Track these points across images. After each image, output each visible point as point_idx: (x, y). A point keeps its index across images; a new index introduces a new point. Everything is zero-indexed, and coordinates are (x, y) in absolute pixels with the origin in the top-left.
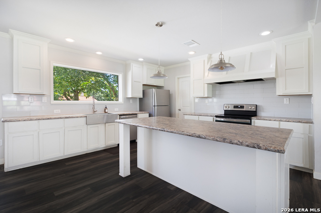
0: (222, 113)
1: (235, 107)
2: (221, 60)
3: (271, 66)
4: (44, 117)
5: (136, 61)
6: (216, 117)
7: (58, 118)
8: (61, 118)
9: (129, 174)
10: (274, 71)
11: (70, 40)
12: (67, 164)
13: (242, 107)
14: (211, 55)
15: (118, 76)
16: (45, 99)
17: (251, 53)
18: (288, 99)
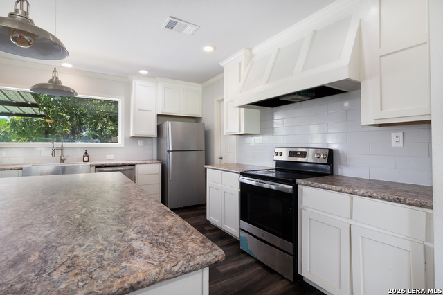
1: (292, 154)
6: (243, 174)
13: (303, 154)
14: (251, 50)
15: (116, 103)
17: (315, 32)
18: (400, 135)
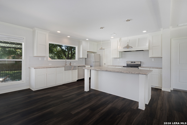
0: (126, 65)
1: (132, 62)
2: (128, 45)
3: (147, 45)
4: (49, 67)
5: (85, 40)
6: (123, 67)
7: (54, 67)
8: (55, 67)
9: (89, 90)
10: (148, 47)
11: (59, 32)
12: (59, 88)
14: (121, 38)
15: (75, 48)
16: (45, 59)
17: (139, 39)
18: (154, 59)
